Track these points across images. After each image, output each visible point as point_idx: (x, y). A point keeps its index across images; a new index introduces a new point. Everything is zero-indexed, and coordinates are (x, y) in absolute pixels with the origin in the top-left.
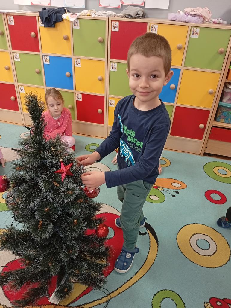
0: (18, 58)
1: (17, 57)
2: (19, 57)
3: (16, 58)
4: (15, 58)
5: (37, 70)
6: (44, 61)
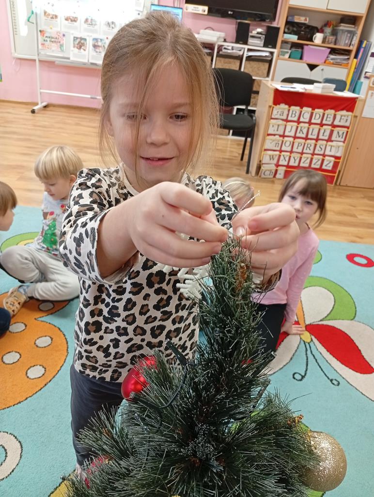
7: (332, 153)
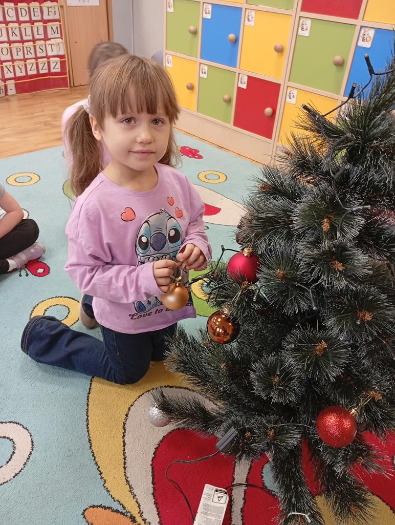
0: (307, 29)
1: (305, 28)
2: (309, 29)
3: (302, 29)
4: (300, 28)
5: (338, 58)
6: (361, 39)
7: (55, 53)
